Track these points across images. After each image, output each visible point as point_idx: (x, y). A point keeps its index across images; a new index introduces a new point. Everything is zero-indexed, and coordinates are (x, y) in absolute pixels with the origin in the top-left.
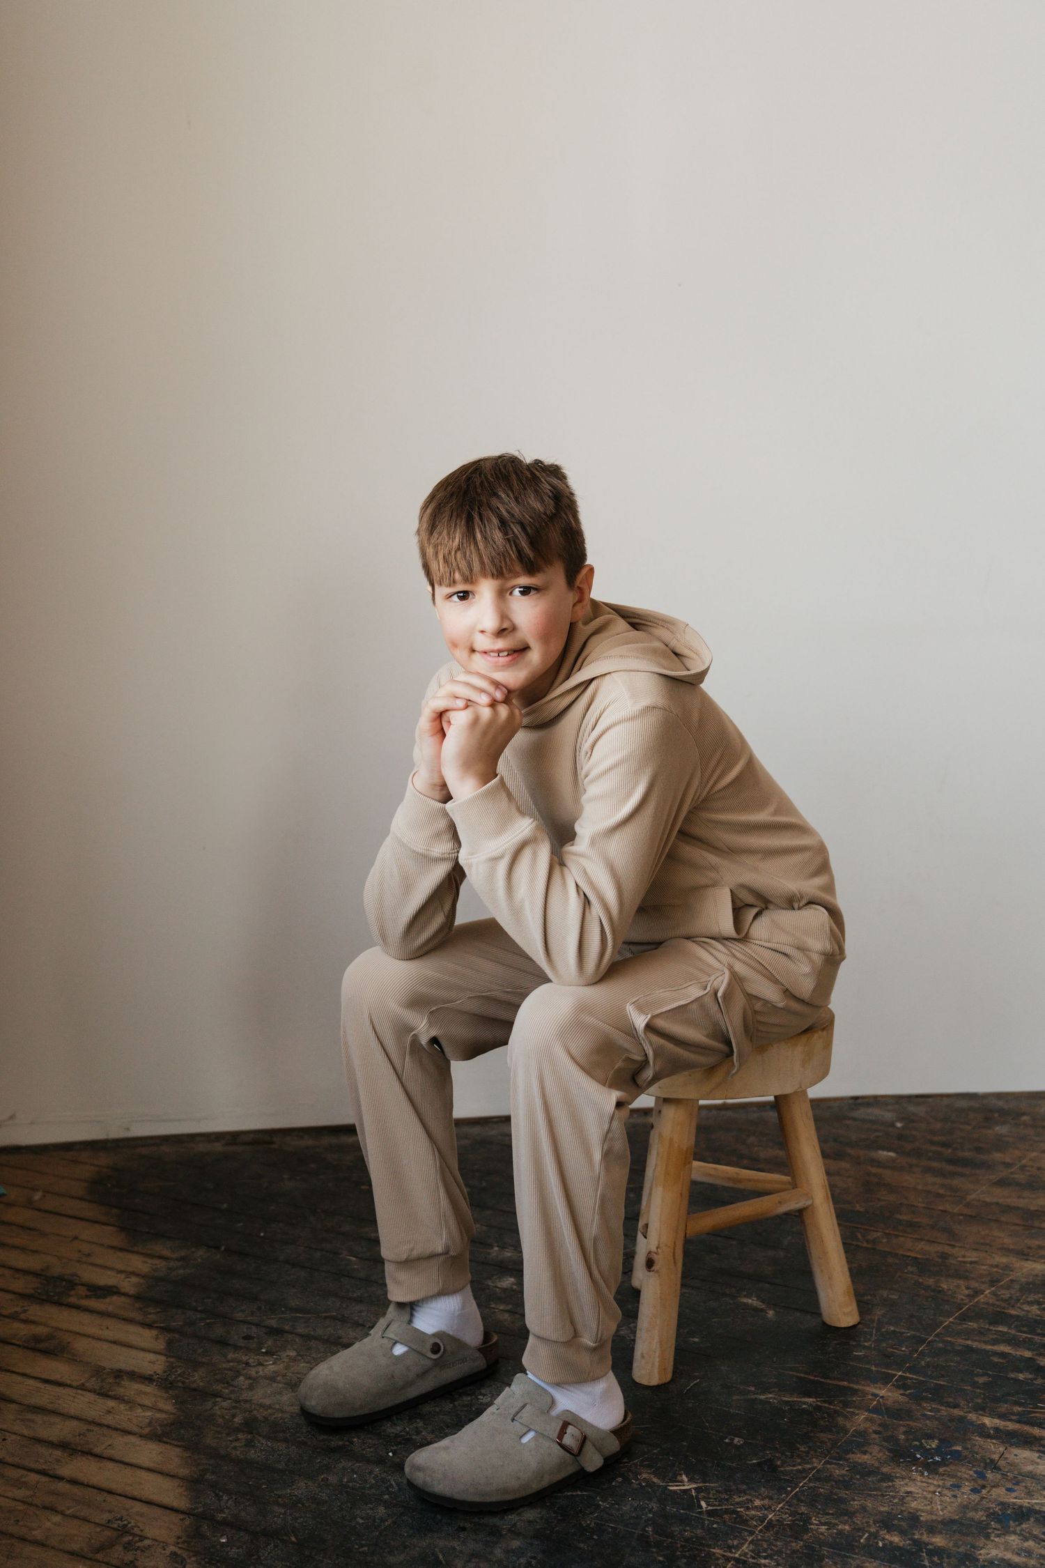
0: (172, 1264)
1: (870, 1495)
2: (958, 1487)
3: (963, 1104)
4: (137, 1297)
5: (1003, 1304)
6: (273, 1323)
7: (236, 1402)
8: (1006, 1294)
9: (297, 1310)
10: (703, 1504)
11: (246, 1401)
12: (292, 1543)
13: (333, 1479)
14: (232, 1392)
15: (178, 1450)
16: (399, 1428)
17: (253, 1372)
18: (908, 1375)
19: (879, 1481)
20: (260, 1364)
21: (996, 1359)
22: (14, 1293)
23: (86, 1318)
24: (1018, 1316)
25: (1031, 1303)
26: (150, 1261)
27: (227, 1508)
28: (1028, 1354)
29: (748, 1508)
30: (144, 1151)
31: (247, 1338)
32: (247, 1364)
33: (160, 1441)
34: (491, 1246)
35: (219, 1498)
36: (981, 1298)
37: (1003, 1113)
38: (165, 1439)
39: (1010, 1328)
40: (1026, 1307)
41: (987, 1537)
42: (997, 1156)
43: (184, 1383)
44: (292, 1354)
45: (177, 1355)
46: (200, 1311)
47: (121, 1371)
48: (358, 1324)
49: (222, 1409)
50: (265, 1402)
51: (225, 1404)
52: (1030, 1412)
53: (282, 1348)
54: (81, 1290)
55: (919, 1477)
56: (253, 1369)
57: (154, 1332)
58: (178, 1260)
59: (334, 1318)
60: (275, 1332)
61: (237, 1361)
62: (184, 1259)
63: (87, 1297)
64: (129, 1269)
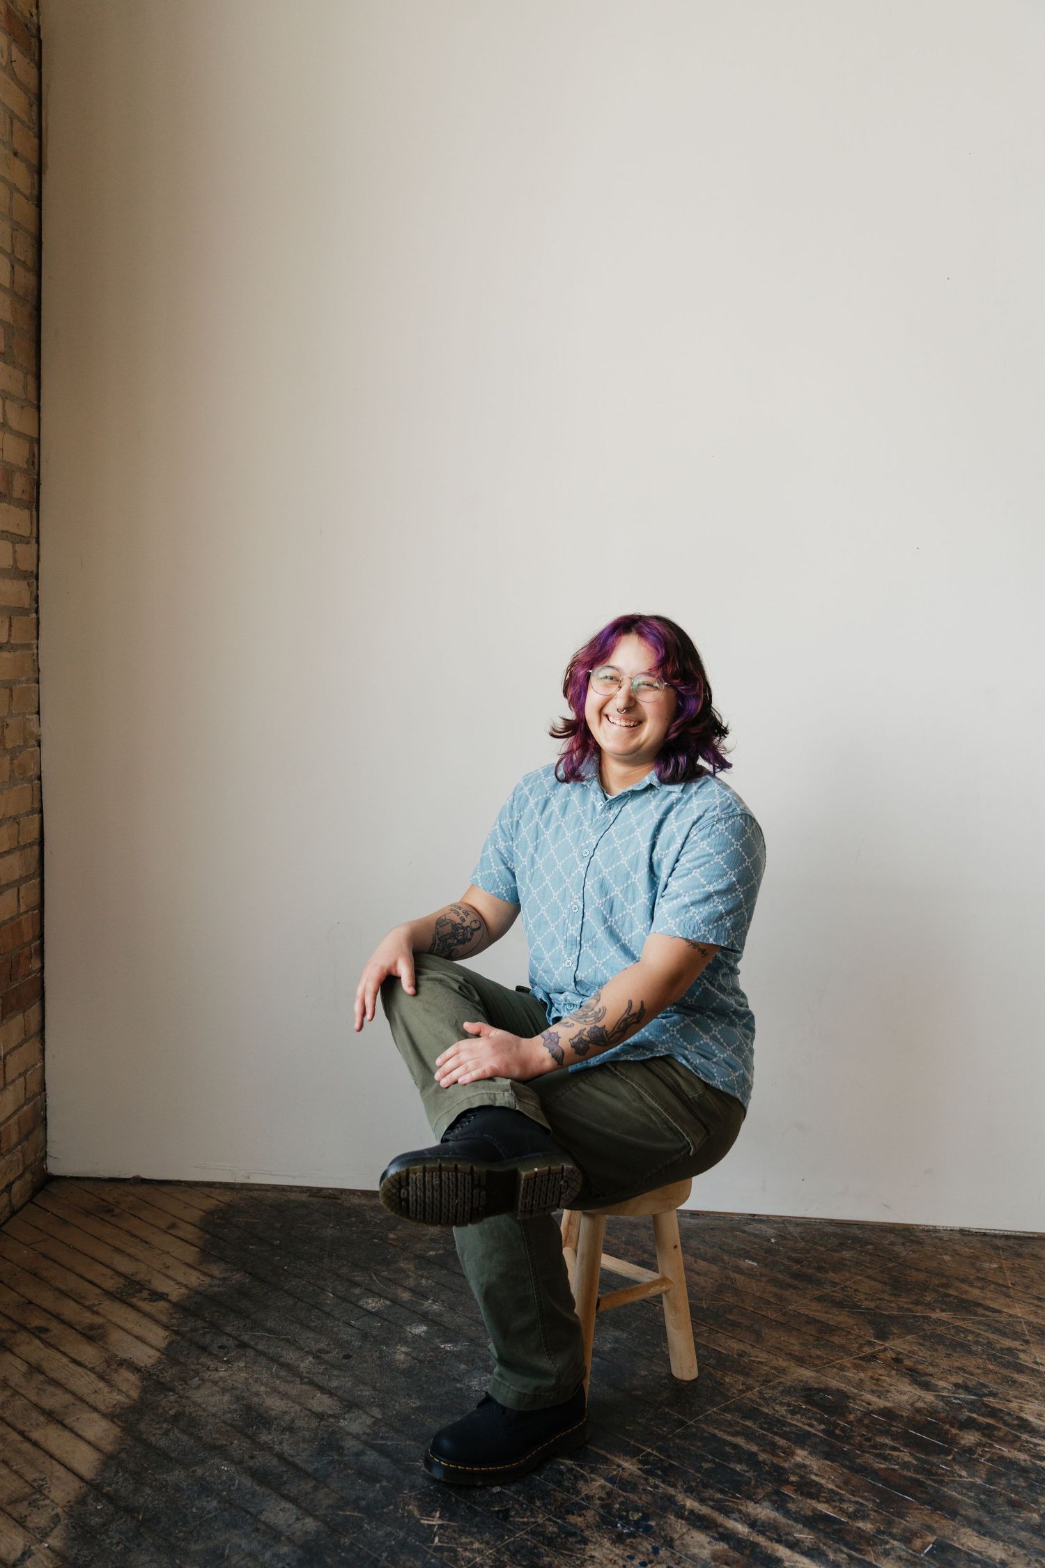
0: (216, 1282)
1: (562, 1554)
2: (631, 1558)
3: (830, 1229)
4: (175, 1305)
5: (762, 1402)
6: (245, 1338)
7: (180, 1397)
8: (768, 1393)
9: (270, 1331)
10: (437, 1539)
11: (187, 1398)
12: (138, 1521)
13: (200, 1471)
14: (184, 1389)
15: (118, 1430)
16: (270, 1437)
17: (206, 1376)
18: (654, 1453)
19: (577, 1542)
20: (216, 1370)
21: (727, 1449)
22: (103, 1290)
23: (133, 1315)
24: (767, 1414)
25: (782, 1404)
26: (202, 1278)
27: (116, 1483)
28: (754, 1448)
29: (466, 1550)
30: (255, 1194)
31: (222, 1347)
32: (208, 1369)
33: (112, 1421)
34: (428, 1299)
35: (117, 1472)
36: (749, 1394)
37: (856, 1240)
38: (115, 1420)
39: (754, 1424)
40: (777, 1408)
42: (831, 1275)
43: (158, 1377)
44: (242, 1364)
45: (170, 1355)
46: (206, 1322)
47: (125, 1360)
48: (301, 1349)
49: (168, 1402)
50: (199, 1401)
51: (172, 1398)
52: (726, 1500)
53: (238, 1359)
54: (145, 1294)
55: (608, 1545)
56: (209, 1373)
57: (167, 1333)
58: (220, 1279)
59: (287, 1340)
60: (243, 1345)
61: (203, 1365)
62: (224, 1279)
63: (145, 1299)
64: (185, 1282)
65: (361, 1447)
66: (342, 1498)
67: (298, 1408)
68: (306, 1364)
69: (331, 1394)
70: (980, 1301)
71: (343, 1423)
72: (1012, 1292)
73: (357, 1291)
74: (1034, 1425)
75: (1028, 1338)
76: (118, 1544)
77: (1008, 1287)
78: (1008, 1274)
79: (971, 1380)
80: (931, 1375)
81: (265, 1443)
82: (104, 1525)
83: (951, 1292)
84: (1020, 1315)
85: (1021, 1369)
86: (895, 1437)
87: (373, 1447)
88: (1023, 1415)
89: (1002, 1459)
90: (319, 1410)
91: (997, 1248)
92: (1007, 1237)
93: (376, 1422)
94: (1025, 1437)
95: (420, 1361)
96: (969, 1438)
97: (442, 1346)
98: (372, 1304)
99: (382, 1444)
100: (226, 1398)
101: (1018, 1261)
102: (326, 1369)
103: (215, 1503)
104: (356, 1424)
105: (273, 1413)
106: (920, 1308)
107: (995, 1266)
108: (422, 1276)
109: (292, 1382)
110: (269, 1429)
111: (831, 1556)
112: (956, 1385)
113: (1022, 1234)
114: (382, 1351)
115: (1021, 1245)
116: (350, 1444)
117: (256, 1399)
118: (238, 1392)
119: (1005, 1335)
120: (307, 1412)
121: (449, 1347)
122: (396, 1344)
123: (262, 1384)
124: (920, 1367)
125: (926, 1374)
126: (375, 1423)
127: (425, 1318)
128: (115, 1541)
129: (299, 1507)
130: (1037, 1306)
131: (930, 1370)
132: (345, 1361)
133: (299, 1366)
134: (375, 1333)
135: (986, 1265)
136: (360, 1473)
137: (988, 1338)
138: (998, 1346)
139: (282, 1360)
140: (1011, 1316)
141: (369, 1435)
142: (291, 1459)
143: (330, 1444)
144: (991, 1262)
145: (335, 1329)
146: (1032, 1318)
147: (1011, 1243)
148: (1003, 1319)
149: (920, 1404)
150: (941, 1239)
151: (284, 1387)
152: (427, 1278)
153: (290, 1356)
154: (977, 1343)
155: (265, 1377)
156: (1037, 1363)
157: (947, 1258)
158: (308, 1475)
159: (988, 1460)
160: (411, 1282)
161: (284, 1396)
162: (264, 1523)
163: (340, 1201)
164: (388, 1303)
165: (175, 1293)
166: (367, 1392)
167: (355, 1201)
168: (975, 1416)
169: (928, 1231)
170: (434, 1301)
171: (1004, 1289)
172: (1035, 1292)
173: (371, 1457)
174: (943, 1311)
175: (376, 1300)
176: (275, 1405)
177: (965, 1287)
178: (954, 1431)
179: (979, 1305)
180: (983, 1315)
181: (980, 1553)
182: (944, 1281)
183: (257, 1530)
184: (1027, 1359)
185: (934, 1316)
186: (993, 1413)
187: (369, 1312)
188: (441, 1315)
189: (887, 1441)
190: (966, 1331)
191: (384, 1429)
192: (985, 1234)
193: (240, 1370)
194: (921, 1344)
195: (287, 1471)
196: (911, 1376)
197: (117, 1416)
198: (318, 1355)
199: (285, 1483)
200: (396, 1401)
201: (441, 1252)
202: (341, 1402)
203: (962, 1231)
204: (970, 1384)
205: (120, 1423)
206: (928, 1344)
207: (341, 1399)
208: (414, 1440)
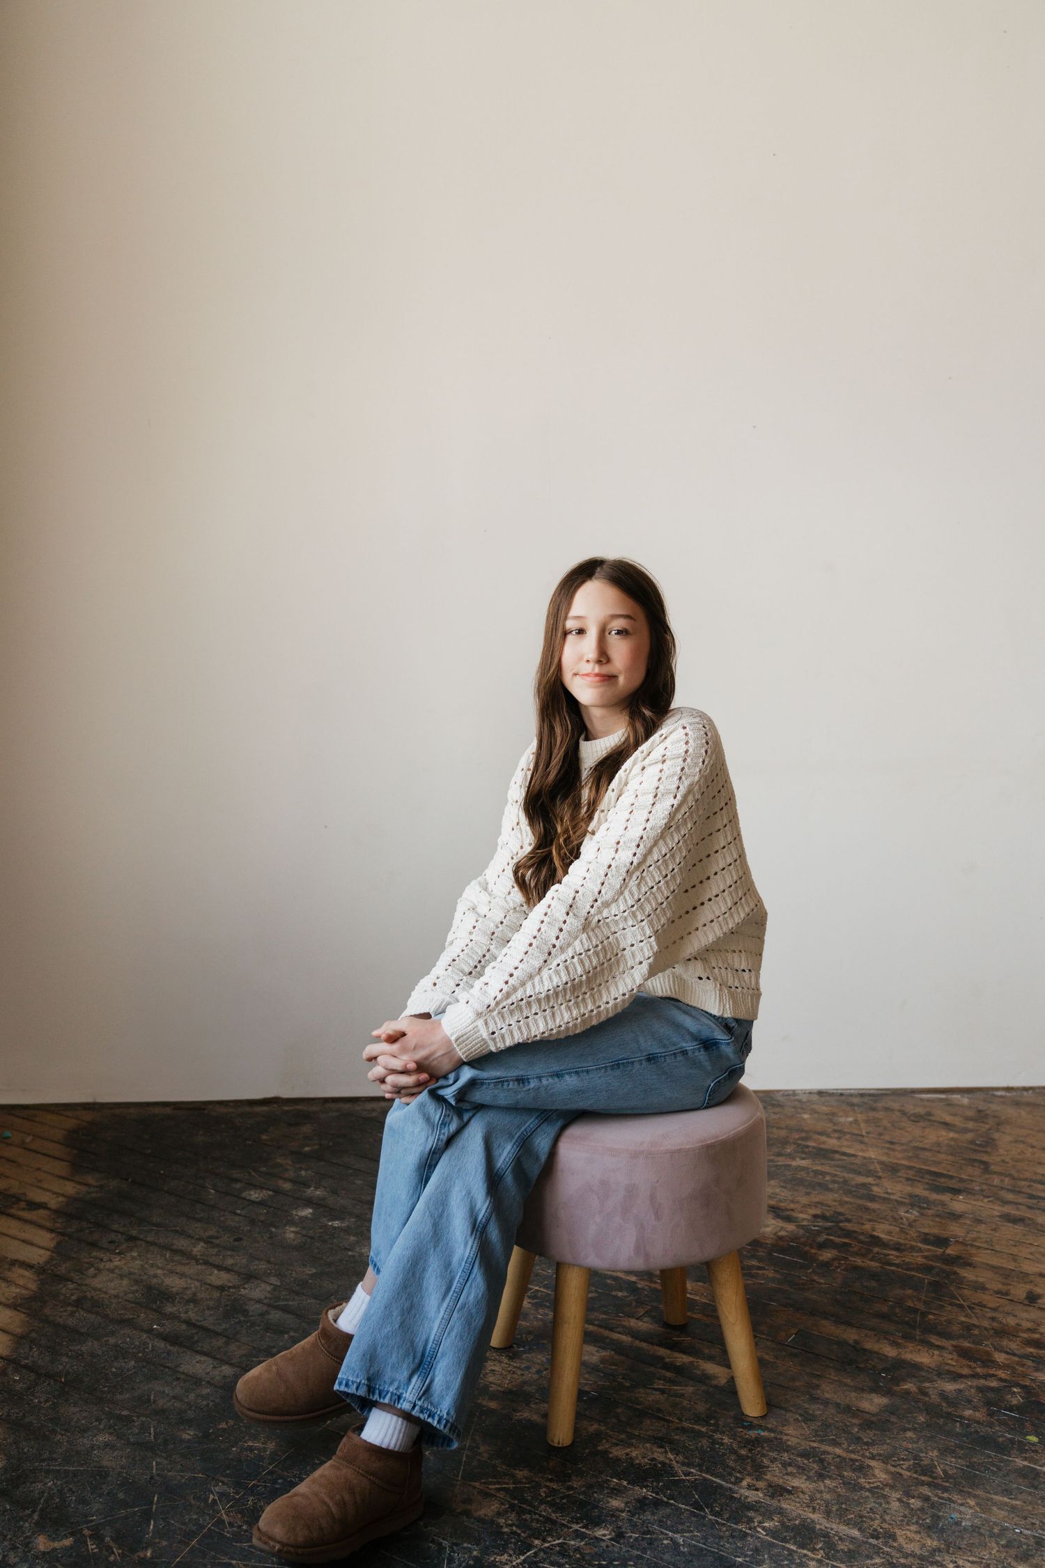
0: (92, 1189)
4: (56, 1211)
6: (134, 1233)
7: (79, 1285)
9: (156, 1225)
11: (86, 1285)
12: (61, 1382)
13: (112, 1341)
14: (81, 1279)
15: (23, 1316)
16: (175, 1309)
17: (101, 1266)
18: (542, 1289)
20: (110, 1260)
21: (609, 1281)
23: (14, 1223)
26: (79, 1187)
27: (32, 1356)
30: (118, 1112)
31: (111, 1242)
32: (101, 1260)
33: (15, 1309)
34: (309, 1187)
35: (31, 1348)
38: (19, 1308)
41: (528, 1404)
43: (53, 1271)
44: (135, 1254)
45: (59, 1251)
46: (91, 1223)
47: (16, 1261)
48: (190, 1237)
49: (67, 1289)
50: (99, 1286)
51: (71, 1286)
52: (610, 1319)
53: (131, 1249)
54: (23, 1205)
55: (506, 1361)
56: (103, 1264)
57: (53, 1235)
58: (97, 1187)
59: (177, 1231)
60: (132, 1239)
61: (96, 1258)
62: (101, 1187)
63: (24, 1209)
64: (62, 1192)
65: (265, 1308)
66: (254, 1348)
67: (198, 1284)
68: (198, 1249)
69: (227, 1270)
70: (837, 1149)
71: (243, 1292)
72: (866, 1140)
73: (238, 1186)
74: (885, 1240)
75: (880, 1174)
76: (46, 1401)
77: (862, 1136)
78: (862, 1125)
79: (828, 1211)
80: (792, 1210)
81: (171, 1313)
82: (29, 1388)
83: (811, 1144)
84: (873, 1157)
85: (872, 1198)
86: (760, 1260)
87: (277, 1308)
88: (876, 1233)
89: (855, 1268)
90: (219, 1283)
91: (852, 1105)
92: (863, 1094)
93: (276, 1288)
94: (876, 1250)
95: (312, 1238)
96: (827, 1255)
97: (330, 1224)
98: (255, 1195)
99: (285, 1305)
100: (125, 1282)
101: (872, 1114)
102: (219, 1251)
103: (133, 1363)
104: (257, 1292)
105: (174, 1289)
106: (779, 1159)
107: (850, 1119)
108: (301, 1169)
109: (187, 1264)
110: (173, 1302)
111: (707, 1351)
112: (815, 1216)
113: (876, 1092)
114: (271, 1232)
115: (875, 1101)
116: (254, 1308)
117: (155, 1281)
118: (136, 1277)
119: (860, 1174)
120: (208, 1287)
121: (336, 1223)
122: (285, 1225)
123: (158, 1268)
124: (782, 1204)
125: (787, 1210)
126: (274, 1290)
127: (309, 1202)
128: (42, 1400)
129: (214, 1358)
130: (888, 1148)
131: (792, 1206)
132: (236, 1243)
133: (192, 1250)
134: (262, 1218)
135: (842, 1120)
136: (267, 1329)
137: (844, 1177)
138: (853, 1183)
139: (175, 1247)
140: (865, 1158)
141: (270, 1298)
142: (198, 1323)
143: (235, 1309)
144: (847, 1116)
145: (222, 1218)
146: (884, 1158)
147: (866, 1099)
148: (858, 1161)
149: (783, 1233)
150: (800, 1101)
151: (179, 1269)
152: (306, 1170)
153: (182, 1243)
154: (834, 1182)
155: (160, 1262)
156: (887, 1193)
157: (806, 1116)
158: (217, 1334)
159: (844, 1270)
160: (291, 1174)
161: (182, 1275)
162: (183, 1373)
163: (206, 1112)
164: (271, 1193)
165: (54, 1202)
166: (263, 1266)
167: (223, 1110)
168: (831, 1238)
169: (788, 1095)
170: (316, 1188)
171: (859, 1138)
172: (887, 1138)
173: (275, 1316)
174: (803, 1159)
175: (258, 1191)
176: (174, 1283)
177: (824, 1138)
178: (813, 1251)
179: (837, 1152)
180: (840, 1160)
181: (837, 1337)
182: (804, 1135)
183: (178, 1379)
184: (879, 1190)
185: (794, 1163)
186: (849, 1234)
187: (254, 1202)
188: (324, 1199)
189: (754, 1263)
190: (824, 1174)
191: (284, 1293)
192: (842, 1094)
193: (134, 1258)
194: (782, 1187)
195: (197, 1333)
196: (774, 1212)
197: (19, 1305)
198: (208, 1241)
199: (197, 1341)
200: (292, 1270)
201: (316, 1147)
202: (239, 1276)
203: (821, 1093)
204: (828, 1214)
205: (24, 1310)
206: (789, 1186)
207: (239, 1274)
208: (316, 1299)
